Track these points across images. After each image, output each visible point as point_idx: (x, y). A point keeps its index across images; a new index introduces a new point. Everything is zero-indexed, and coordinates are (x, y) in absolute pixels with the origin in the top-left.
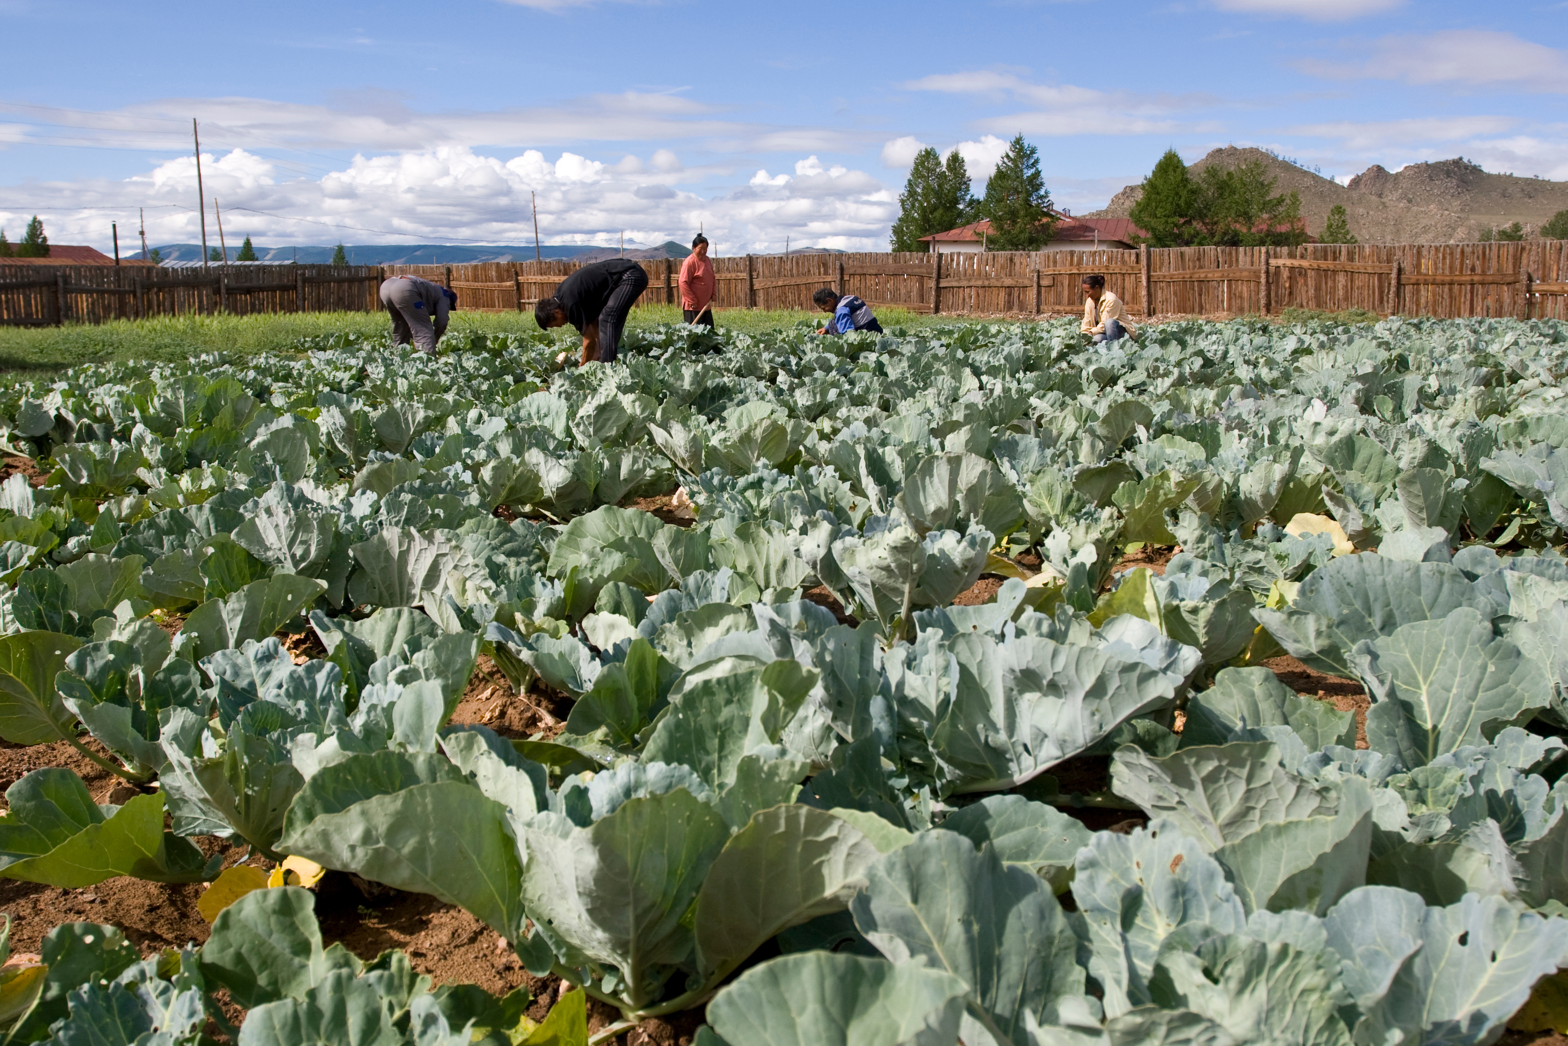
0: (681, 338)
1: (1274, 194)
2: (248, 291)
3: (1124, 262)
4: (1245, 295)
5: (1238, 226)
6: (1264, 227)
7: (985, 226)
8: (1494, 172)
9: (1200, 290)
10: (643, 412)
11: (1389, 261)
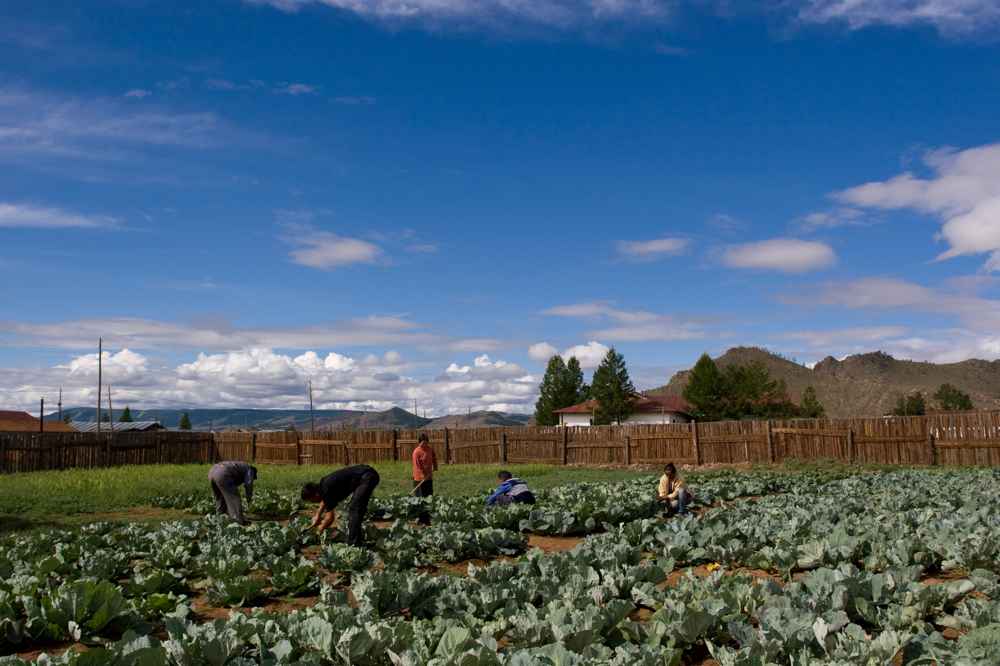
0: (404, 507)
1: (770, 381)
2: (125, 449)
3: (681, 432)
4: (759, 450)
5: (750, 400)
6: (766, 400)
7: (593, 402)
8: (900, 359)
9: (730, 448)
10: (382, 638)
11: (845, 429)
